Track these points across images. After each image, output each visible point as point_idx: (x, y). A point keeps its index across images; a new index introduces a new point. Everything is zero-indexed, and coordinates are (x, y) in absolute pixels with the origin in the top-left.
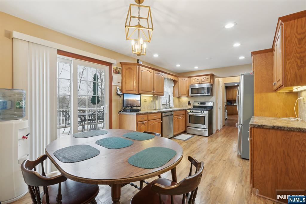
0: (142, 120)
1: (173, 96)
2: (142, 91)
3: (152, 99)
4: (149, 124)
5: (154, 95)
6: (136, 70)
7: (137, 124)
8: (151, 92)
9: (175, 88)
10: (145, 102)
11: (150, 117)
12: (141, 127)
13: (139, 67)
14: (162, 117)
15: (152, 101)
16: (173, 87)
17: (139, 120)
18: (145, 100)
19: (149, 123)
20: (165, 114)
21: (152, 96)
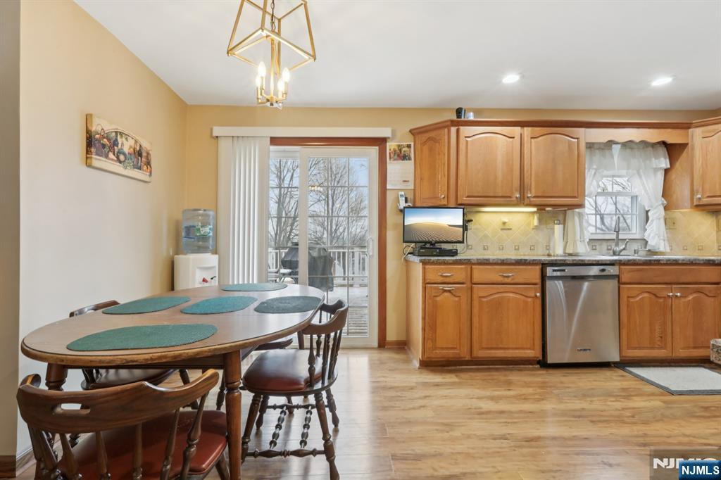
0: (442, 279)
1: (666, 208)
2: (468, 197)
3: (535, 222)
4: (475, 296)
5: (541, 208)
6: (446, 141)
7: (425, 289)
8: (510, 197)
9: (673, 175)
10: (502, 229)
11: (480, 274)
12: (438, 299)
13: (458, 131)
14: (544, 277)
15: (536, 228)
16: (666, 171)
17: (432, 277)
18: (504, 223)
19: (475, 291)
20: (564, 270)
21: (535, 209)
